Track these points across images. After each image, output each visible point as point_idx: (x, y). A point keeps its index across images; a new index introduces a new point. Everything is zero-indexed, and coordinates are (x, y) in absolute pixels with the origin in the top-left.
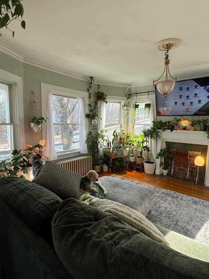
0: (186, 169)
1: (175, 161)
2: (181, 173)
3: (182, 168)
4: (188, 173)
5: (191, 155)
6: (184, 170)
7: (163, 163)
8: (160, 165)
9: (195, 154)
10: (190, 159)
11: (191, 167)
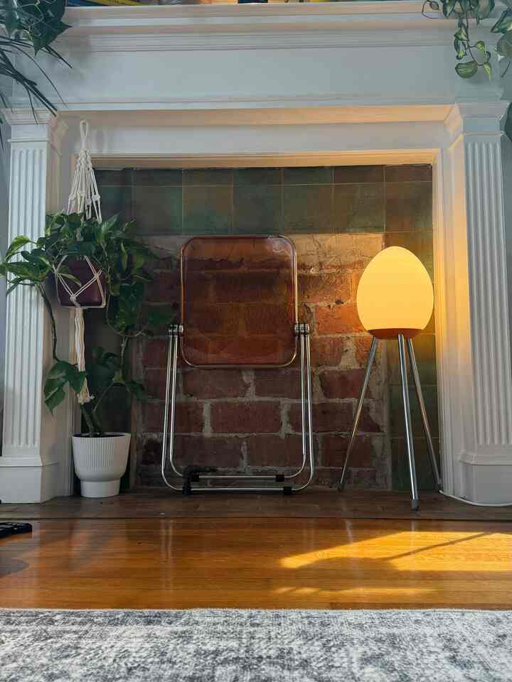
0: (286, 403)
1: (185, 341)
2: (244, 449)
3: (251, 397)
4: (308, 435)
5: (313, 272)
6: (269, 416)
7: (81, 366)
8: (48, 386)
9: (344, 260)
10: (304, 307)
11: (322, 377)
